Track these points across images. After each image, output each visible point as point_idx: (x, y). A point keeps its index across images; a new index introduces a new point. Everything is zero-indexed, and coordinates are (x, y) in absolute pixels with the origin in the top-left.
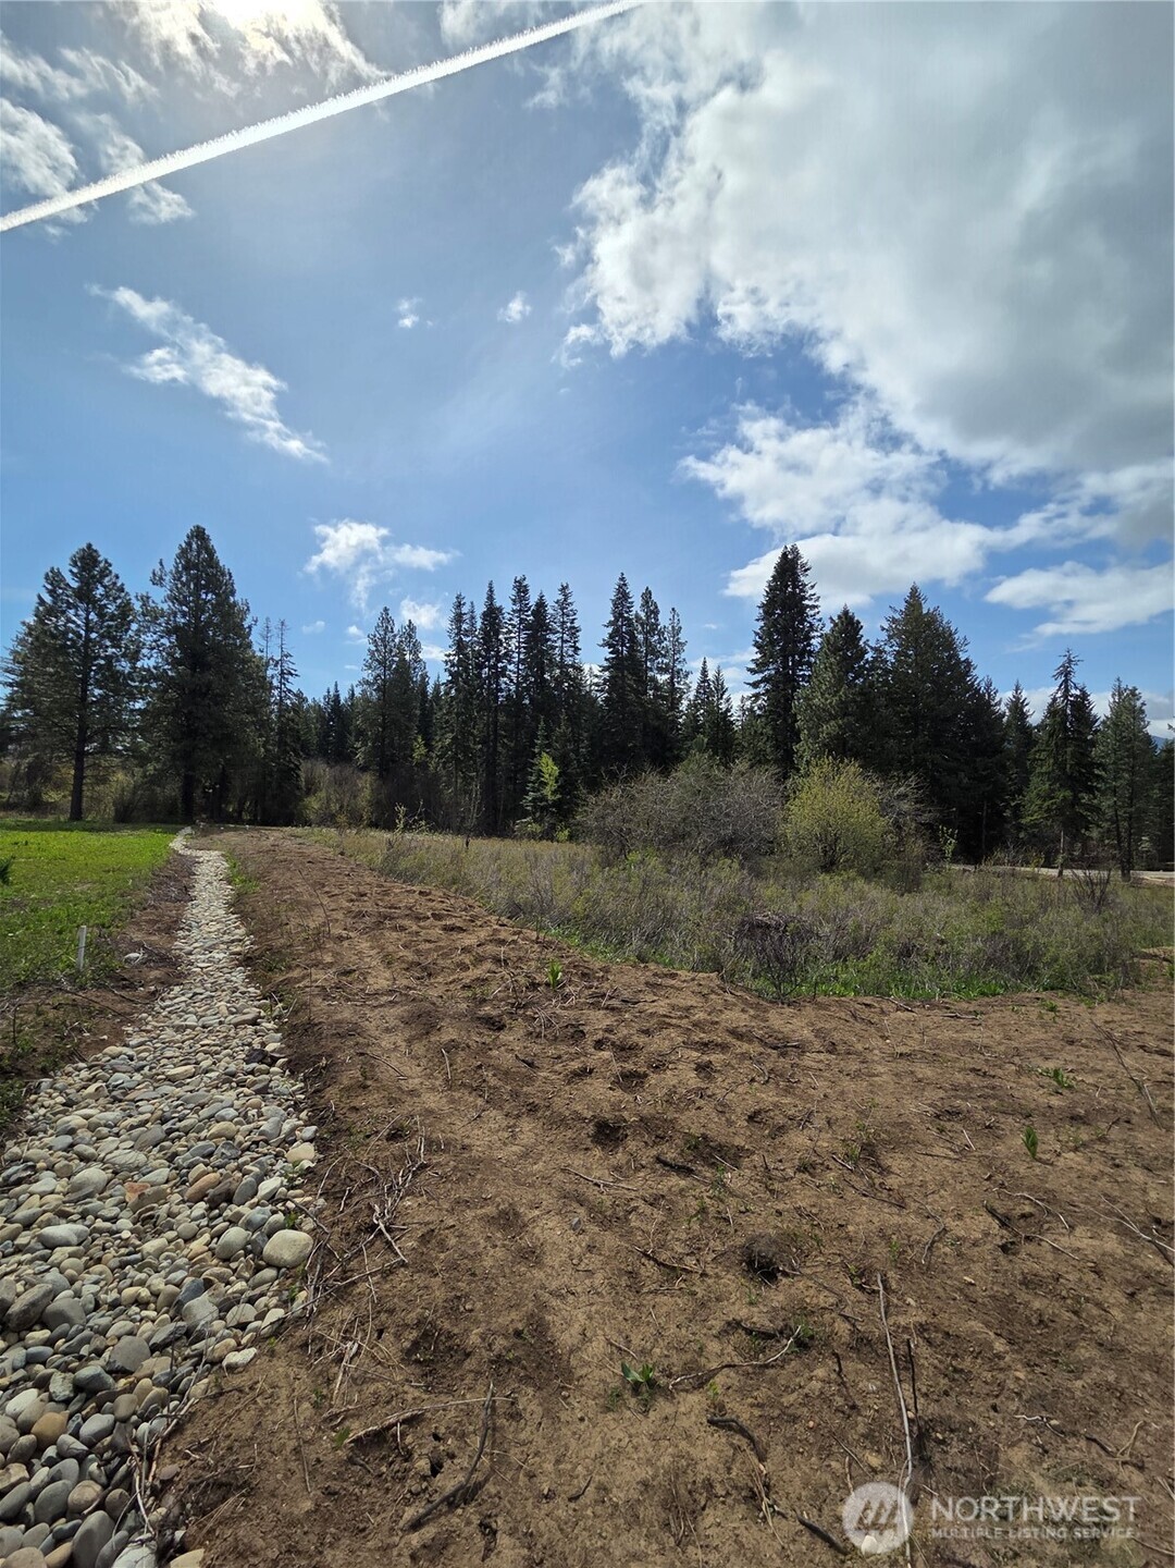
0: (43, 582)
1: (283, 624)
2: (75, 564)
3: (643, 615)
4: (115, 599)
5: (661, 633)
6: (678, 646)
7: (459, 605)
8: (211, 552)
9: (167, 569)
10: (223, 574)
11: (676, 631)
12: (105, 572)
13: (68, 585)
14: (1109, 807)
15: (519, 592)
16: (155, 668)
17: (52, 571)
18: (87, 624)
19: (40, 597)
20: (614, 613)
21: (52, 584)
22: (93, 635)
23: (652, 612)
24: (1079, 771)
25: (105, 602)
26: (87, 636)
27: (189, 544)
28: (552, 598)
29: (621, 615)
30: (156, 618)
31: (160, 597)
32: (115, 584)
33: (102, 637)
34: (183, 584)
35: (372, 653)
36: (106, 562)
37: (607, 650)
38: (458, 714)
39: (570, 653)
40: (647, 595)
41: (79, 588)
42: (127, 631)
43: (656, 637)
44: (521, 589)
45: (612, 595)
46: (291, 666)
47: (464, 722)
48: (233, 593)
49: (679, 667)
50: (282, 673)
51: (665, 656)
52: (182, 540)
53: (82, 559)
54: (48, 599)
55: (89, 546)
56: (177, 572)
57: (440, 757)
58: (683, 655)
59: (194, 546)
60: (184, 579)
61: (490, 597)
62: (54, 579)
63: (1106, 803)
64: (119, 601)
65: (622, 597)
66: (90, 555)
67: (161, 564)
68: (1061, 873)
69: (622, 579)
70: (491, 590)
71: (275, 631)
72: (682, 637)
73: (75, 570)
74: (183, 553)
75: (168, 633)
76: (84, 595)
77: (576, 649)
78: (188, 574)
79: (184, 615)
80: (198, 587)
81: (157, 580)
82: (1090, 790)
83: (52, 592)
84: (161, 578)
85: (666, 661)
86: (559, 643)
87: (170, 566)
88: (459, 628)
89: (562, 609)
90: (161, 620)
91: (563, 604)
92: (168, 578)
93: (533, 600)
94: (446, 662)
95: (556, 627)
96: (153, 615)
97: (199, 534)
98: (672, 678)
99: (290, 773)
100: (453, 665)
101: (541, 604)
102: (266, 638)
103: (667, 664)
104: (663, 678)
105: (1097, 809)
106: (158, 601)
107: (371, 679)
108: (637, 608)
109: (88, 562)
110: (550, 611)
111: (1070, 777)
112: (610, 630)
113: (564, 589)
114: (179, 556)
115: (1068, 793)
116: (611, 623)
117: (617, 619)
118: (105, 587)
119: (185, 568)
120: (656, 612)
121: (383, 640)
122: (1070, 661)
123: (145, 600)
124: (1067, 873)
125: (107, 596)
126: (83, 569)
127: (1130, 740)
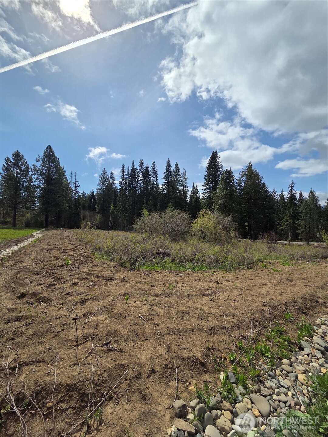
0: (5, 161)
1: (76, 172)
2: (13, 156)
3: (175, 170)
4: (25, 166)
5: (180, 175)
6: (185, 179)
7: (123, 167)
8: (53, 153)
9: (41, 157)
10: (56, 159)
11: (185, 175)
12: (22, 158)
13: (11, 162)
14: (303, 224)
15: (141, 164)
16: (37, 185)
17: (7, 158)
18: (17, 173)
19: (4, 165)
20: (166, 170)
21: (7, 161)
22: (18, 176)
23: (178, 169)
24: (295, 214)
25: (22, 166)
26: (17, 176)
27: (47, 150)
28: (150, 166)
29: (168, 170)
30: (37, 171)
31: (39, 165)
32: (24, 161)
33: (21, 176)
34: (45, 161)
35: (100, 181)
36: (22, 155)
37: (164, 180)
38: (122, 198)
39: (155, 181)
40: (176, 165)
41: (14, 163)
42: (28, 174)
43: (179, 176)
44: (142, 163)
45: (166, 165)
46: (78, 184)
47: (124, 200)
48: (59, 164)
49: (185, 185)
50: (76, 186)
51: (181, 182)
52: (45, 149)
53: (15, 154)
54: (6, 166)
55: (17, 151)
56: (44, 158)
57: (118, 210)
58: (187, 182)
59: (48, 151)
60: (45, 160)
61: (133, 165)
62: (8, 160)
63: (302, 223)
64: (26, 166)
65: (169, 165)
66: (18, 153)
67: (39, 156)
68: (289, 243)
69: (169, 160)
70: (133, 163)
71: (74, 175)
72: (186, 176)
73: (13, 158)
74: (45, 153)
75: (41, 175)
76: (16, 164)
77: (157, 180)
78: (47, 159)
79: (46, 170)
80: (49, 162)
81: (38, 160)
82: (298, 219)
83: (7, 164)
84: (39, 160)
85: (181, 183)
86: (152, 178)
87: (41, 156)
88: (123, 174)
89: (153, 168)
90: (39, 172)
91: (154, 167)
92: (41, 160)
93: (145, 166)
94: (119, 183)
95: (151, 173)
96: (36, 170)
97: (49, 147)
98: (184, 188)
99: (78, 214)
100: (122, 184)
101: (147, 167)
102: (71, 176)
103: (182, 184)
104: (181, 188)
105: (299, 225)
106: (38, 166)
107: (100, 188)
108: (173, 168)
109: (17, 155)
110: (150, 169)
111: (292, 216)
112: (165, 174)
113: (154, 163)
114: (44, 154)
115: (291, 220)
116: (165, 173)
117: (167, 171)
118: (22, 162)
119: (45, 157)
120: (179, 169)
121: (103, 177)
122: (293, 183)
123: (34, 166)
124: (291, 243)
125: (22, 165)
126: (15, 157)
127: (310, 206)
